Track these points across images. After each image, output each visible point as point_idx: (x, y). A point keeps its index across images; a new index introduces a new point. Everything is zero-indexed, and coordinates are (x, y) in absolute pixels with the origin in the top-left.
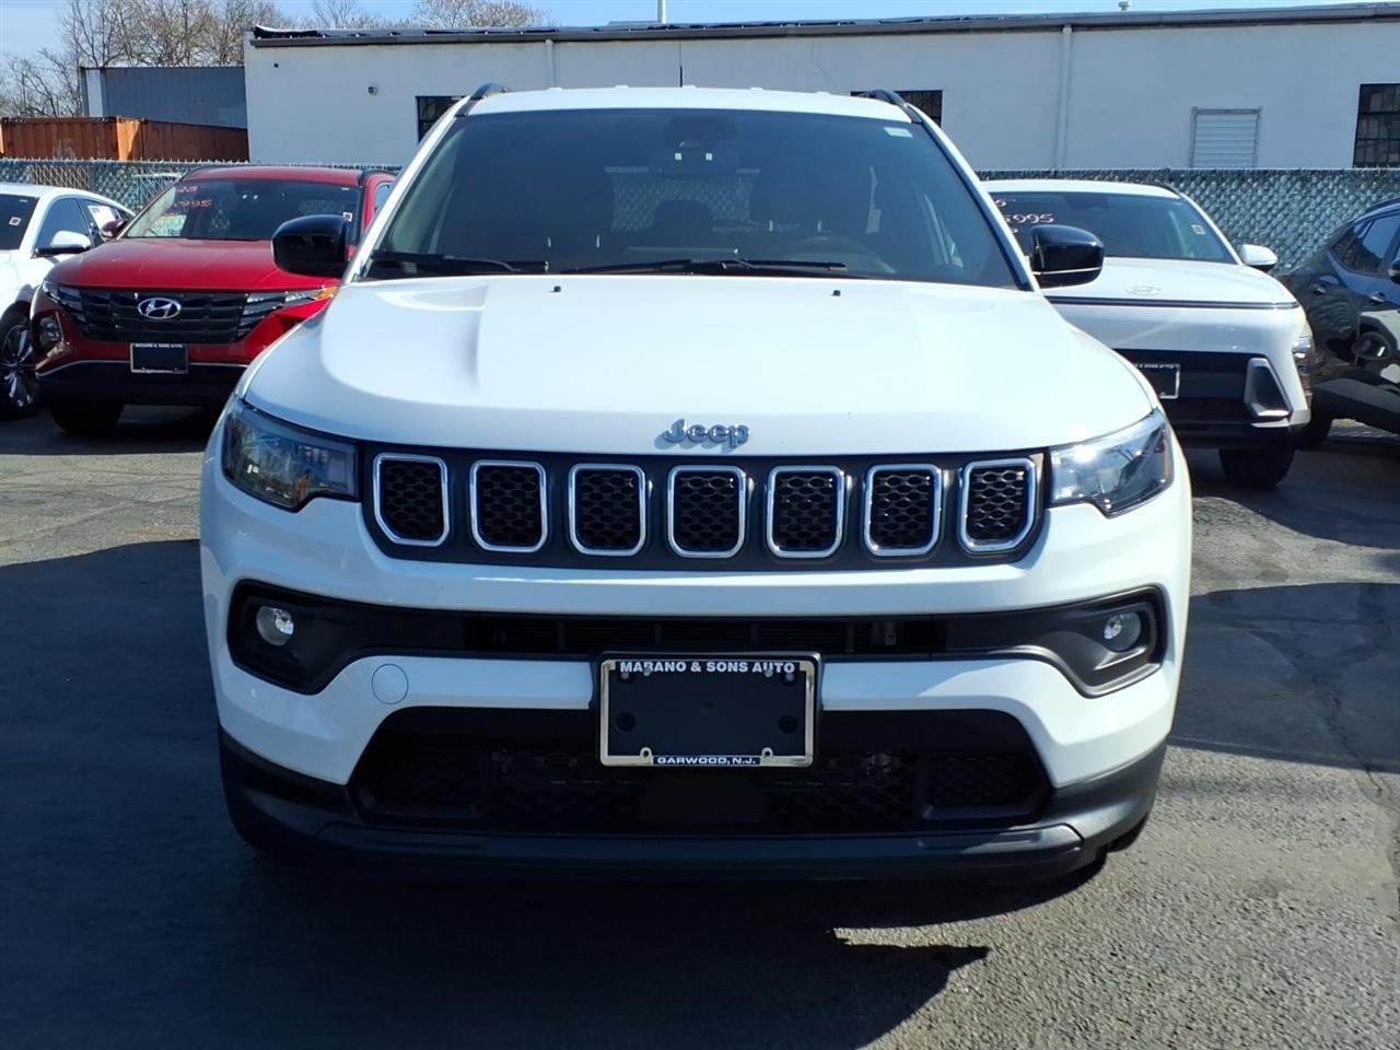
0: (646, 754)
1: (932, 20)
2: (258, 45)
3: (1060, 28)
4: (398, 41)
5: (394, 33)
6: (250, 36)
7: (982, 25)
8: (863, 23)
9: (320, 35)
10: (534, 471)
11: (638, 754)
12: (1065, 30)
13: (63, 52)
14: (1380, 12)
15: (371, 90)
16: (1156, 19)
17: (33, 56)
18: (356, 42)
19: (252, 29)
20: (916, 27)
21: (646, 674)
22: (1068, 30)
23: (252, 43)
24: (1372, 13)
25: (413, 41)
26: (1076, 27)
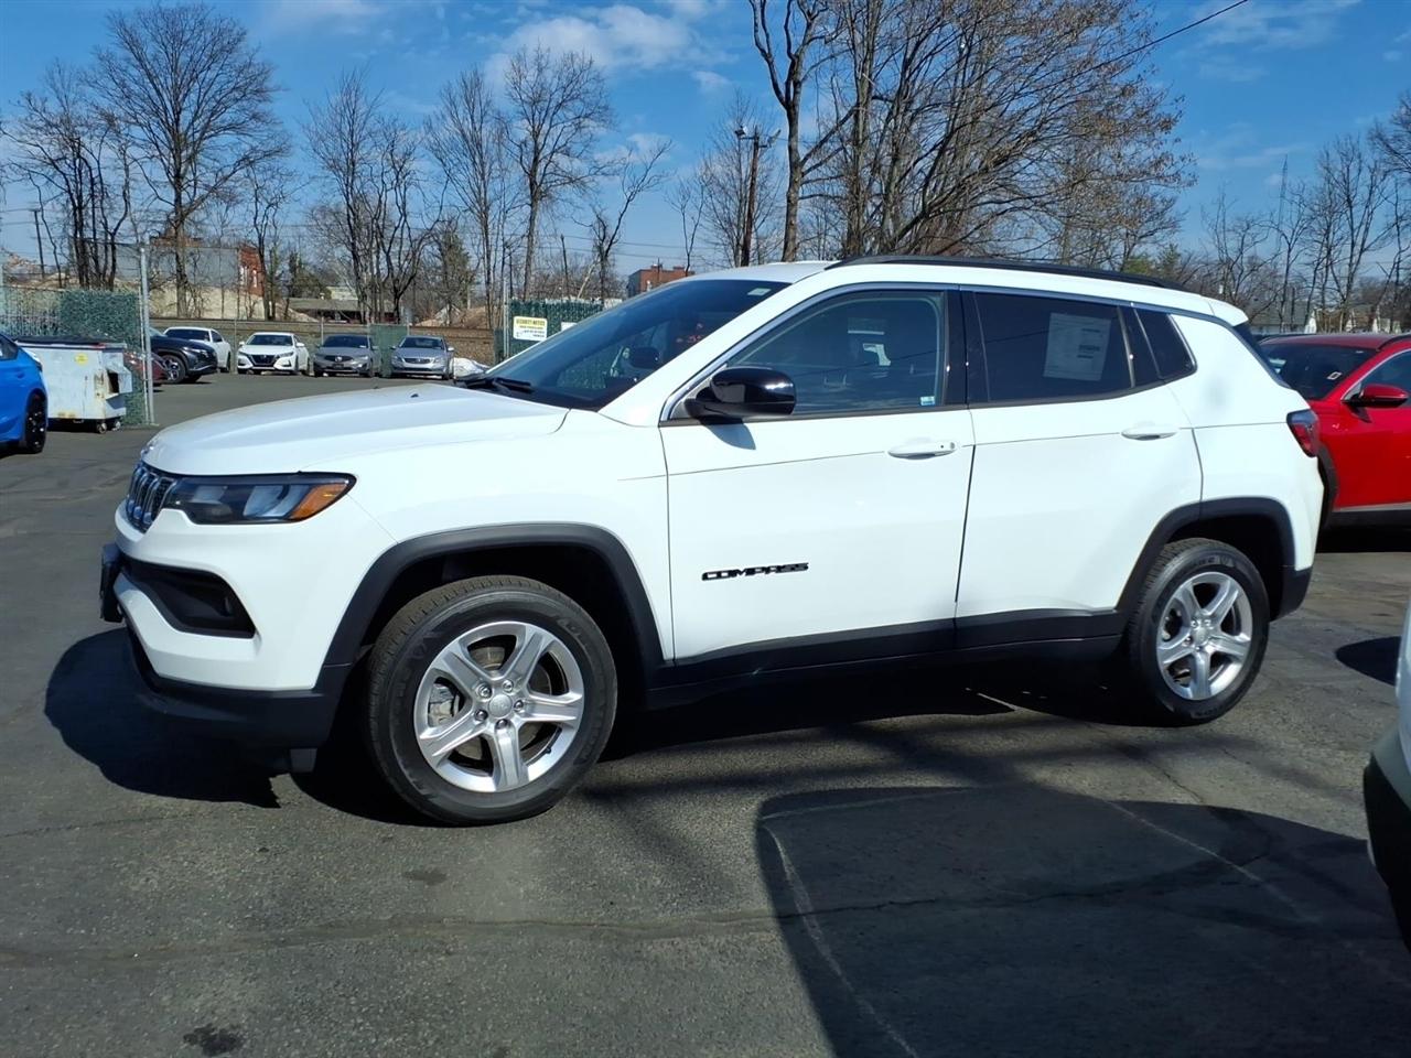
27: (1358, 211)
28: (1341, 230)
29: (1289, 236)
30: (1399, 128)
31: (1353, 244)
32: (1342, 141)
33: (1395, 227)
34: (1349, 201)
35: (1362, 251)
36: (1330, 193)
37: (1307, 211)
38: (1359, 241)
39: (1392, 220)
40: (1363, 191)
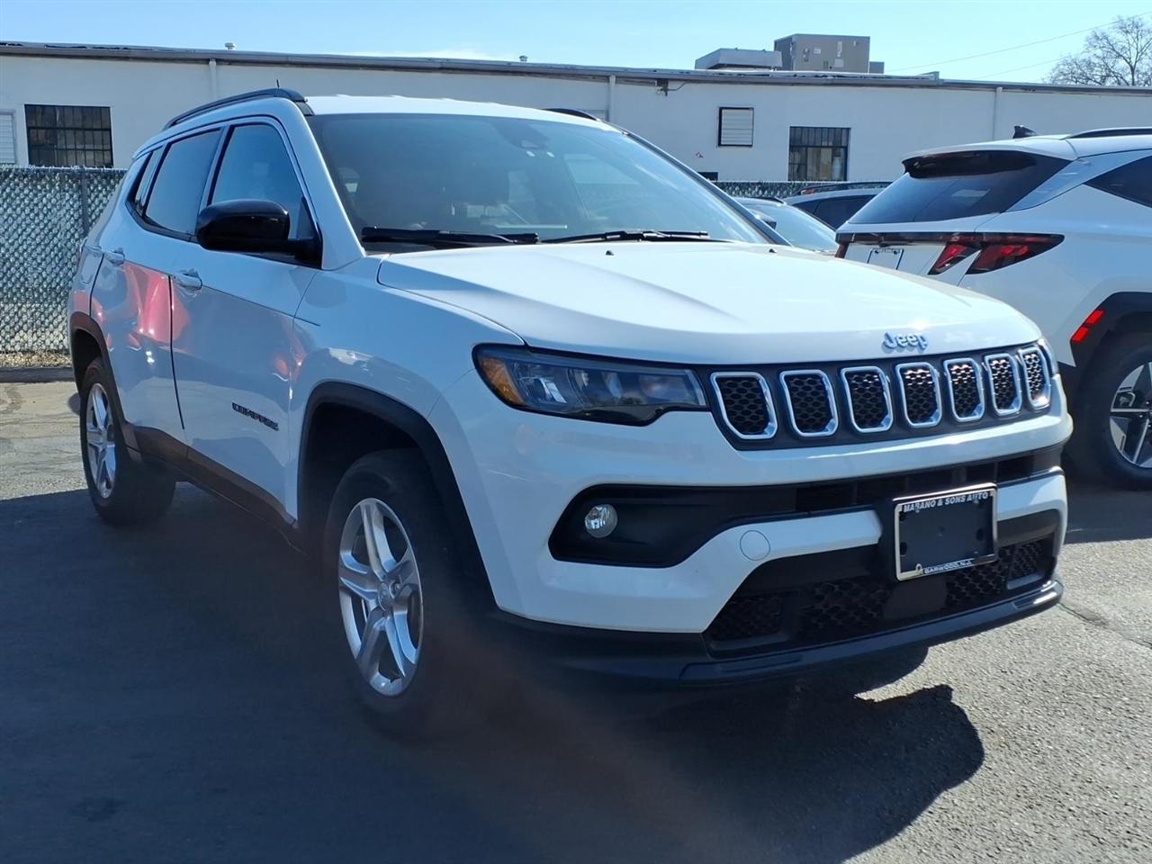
0: (919, 568)
1: (95, 47)
3: (207, 61)
7: (138, 54)
8: (29, 46)
10: (817, 376)
11: (915, 569)
12: (211, 63)
14: (445, 65)
16: (284, 59)
20: (79, 52)
21: (918, 511)
22: (213, 63)
24: (439, 66)
26: (219, 61)
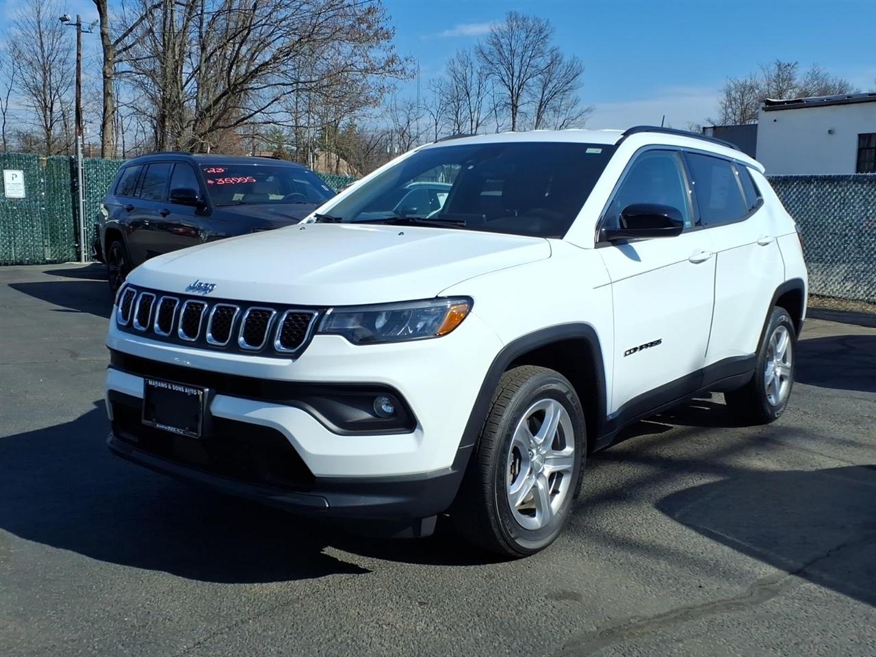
0: (154, 421)
2: (766, 110)
4: (851, 101)
5: (848, 97)
6: (763, 105)
9: (803, 102)
11: (151, 421)
13: (718, 119)
15: (830, 132)
17: (703, 122)
18: (825, 104)
19: (764, 101)
21: (156, 387)
23: (763, 109)
25: (863, 100)
27: (473, 99)
28: (464, 113)
29: (435, 115)
30: (492, 47)
31: (472, 121)
32: (461, 53)
33: (494, 111)
34: (468, 94)
35: (477, 126)
36: (457, 87)
37: (445, 99)
38: (475, 119)
39: (492, 107)
40: (475, 87)
